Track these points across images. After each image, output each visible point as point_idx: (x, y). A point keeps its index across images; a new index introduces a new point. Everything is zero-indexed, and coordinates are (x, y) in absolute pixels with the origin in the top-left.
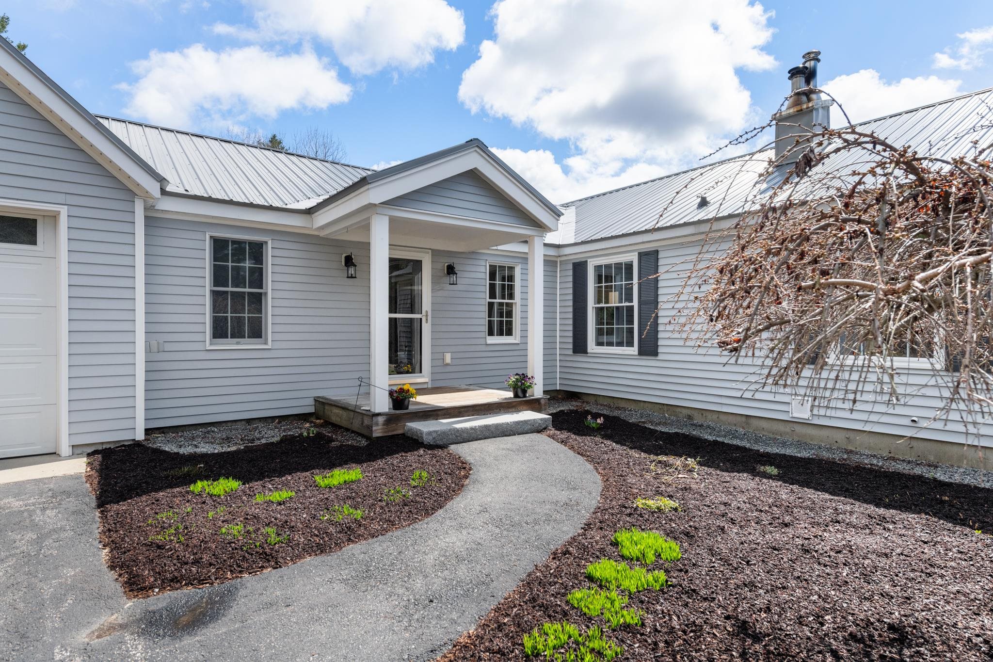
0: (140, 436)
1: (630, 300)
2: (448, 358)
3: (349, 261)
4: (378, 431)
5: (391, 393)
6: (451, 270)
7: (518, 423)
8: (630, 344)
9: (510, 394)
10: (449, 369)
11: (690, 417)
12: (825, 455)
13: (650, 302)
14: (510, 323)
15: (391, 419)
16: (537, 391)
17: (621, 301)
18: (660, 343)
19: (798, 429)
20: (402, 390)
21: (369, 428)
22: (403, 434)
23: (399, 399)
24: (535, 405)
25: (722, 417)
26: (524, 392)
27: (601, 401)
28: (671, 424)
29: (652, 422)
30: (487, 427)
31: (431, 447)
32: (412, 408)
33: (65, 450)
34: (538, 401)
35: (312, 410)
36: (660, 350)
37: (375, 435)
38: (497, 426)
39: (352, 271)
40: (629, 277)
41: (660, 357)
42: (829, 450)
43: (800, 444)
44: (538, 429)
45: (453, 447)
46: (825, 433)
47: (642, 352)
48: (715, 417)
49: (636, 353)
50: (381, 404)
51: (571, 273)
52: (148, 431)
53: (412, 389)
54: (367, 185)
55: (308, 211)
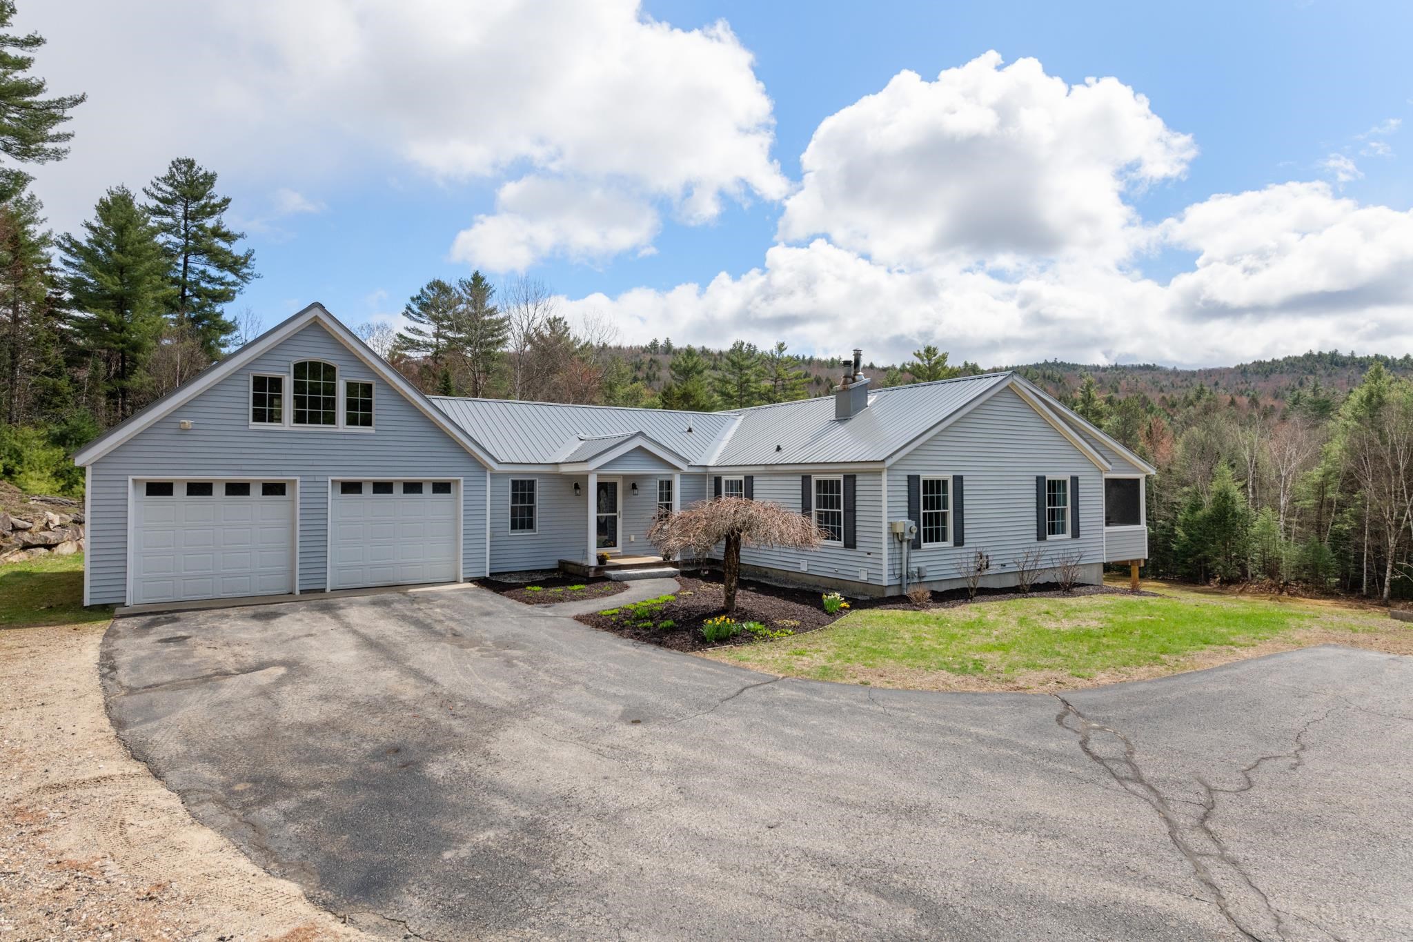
0: (488, 575)
2: (633, 538)
3: (577, 487)
4: (591, 575)
5: (598, 557)
6: (634, 487)
7: (660, 572)
10: (633, 545)
11: (766, 573)
15: (597, 569)
16: (676, 558)
19: (804, 576)
20: (603, 556)
21: (588, 573)
22: (603, 575)
23: (602, 559)
24: (675, 564)
25: (779, 572)
26: (669, 558)
30: (643, 574)
31: (614, 581)
32: (607, 564)
33: (462, 580)
35: (557, 567)
38: (649, 574)
39: (578, 492)
40: (741, 488)
44: (671, 576)
45: (625, 582)
46: (814, 578)
48: (776, 571)
50: (593, 562)
51: (713, 483)
52: (491, 574)
53: (608, 556)
54: (586, 461)
55: (557, 464)
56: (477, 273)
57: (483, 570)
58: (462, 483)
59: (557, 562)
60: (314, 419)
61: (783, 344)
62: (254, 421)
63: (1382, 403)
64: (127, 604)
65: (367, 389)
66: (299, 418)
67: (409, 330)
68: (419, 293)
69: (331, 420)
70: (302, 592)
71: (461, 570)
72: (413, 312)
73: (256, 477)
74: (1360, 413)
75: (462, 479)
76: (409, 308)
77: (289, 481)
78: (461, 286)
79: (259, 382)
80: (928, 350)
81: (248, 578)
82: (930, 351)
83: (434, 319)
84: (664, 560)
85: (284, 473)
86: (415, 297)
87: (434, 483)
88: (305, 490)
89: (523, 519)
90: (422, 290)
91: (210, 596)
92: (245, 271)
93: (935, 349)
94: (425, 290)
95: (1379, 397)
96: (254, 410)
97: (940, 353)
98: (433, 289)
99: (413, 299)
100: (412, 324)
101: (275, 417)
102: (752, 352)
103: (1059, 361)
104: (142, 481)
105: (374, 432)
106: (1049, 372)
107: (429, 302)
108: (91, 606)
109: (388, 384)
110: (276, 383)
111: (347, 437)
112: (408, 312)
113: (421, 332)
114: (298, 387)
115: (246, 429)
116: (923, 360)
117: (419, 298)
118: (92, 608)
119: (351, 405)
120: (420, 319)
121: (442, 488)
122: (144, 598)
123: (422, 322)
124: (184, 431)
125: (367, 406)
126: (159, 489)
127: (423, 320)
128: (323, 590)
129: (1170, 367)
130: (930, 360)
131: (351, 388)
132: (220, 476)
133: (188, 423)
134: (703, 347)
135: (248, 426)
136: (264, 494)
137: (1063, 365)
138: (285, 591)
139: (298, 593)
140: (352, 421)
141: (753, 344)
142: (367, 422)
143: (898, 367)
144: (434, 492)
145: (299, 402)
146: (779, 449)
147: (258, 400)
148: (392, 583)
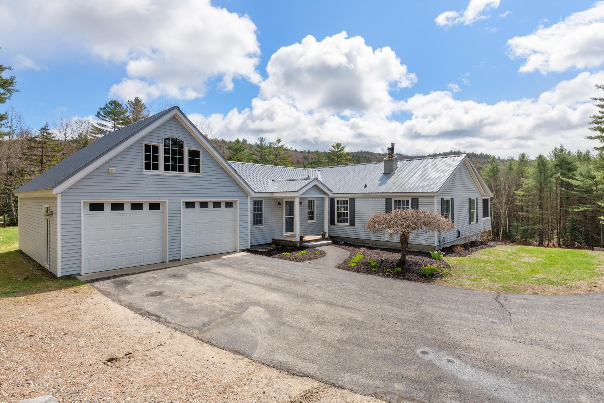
0: (249, 247)
1: (347, 210)
3: (279, 203)
7: (325, 243)
8: (347, 222)
9: (321, 237)
12: (391, 247)
13: (353, 211)
14: (313, 217)
15: (300, 243)
16: (327, 236)
17: (344, 211)
18: (355, 222)
19: (386, 242)
20: (302, 236)
21: (297, 245)
22: (302, 246)
23: (301, 238)
25: (370, 241)
26: (324, 236)
27: (339, 238)
28: (359, 243)
29: (354, 243)
30: (320, 244)
32: (303, 240)
33: (239, 251)
34: (327, 238)
35: (271, 242)
36: (355, 224)
37: (298, 246)
38: (322, 244)
39: (279, 206)
40: (347, 204)
41: (356, 226)
42: (392, 247)
43: (387, 246)
44: (330, 244)
46: (392, 243)
47: (350, 225)
48: (369, 241)
49: (349, 225)
50: (298, 239)
51: (330, 201)
54: (297, 191)
55: (272, 192)
56: (137, 98)
57: (247, 245)
58: (238, 202)
59: (271, 240)
60: (174, 169)
61: (280, 140)
62: (145, 169)
63: (498, 170)
64: (82, 274)
65: (197, 153)
66: (167, 168)
67: (98, 124)
68: (105, 106)
69: (181, 169)
70: (170, 261)
71: (239, 245)
72: (101, 115)
73: (146, 201)
74: (490, 174)
75: (238, 200)
76: (99, 113)
77: (161, 202)
78: (129, 104)
79: (148, 148)
80: (337, 145)
81: (142, 255)
82: (338, 145)
83: (114, 120)
84: (322, 237)
85: (160, 198)
86: (102, 107)
87: (225, 202)
88: (171, 207)
89: (258, 220)
90: (106, 105)
91: (124, 266)
92: (10, 88)
93: (340, 144)
94: (108, 105)
95: (497, 168)
96: (145, 162)
97: (342, 146)
98: (112, 105)
99: (101, 109)
100: (100, 121)
101: (156, 168)
102: (245, 142)
103: (366, 151)
104: (87, 202)
105: (201, 176)
106: (364, 155)
107: (110, 111)
108: (62, 277)
109: (207, 151)
110: (156, 149)
111: (189, 179)
112: (98, 115)
113: (105, 125)
114: (166, 151)
115: (141, 173)
116: (335, 149)
117: (104, 108)
118: (62, 278)
119: (191, 162)
120: (105, 119)
121: (229, 205)
122: (90, 270)
123: (106, 121)
124: (110, 174)
125: (198, 162)
126: (96, 207)
127: (106, 119)
128: (179, 260)
129: (405, 155)
130: (338, 149)
131: (191, 153)
132: (127, 200)
133: (114, 170)
134: (223, 139)
135: (143, 172)
136: (150, 209)
137: (368, 152)
138: (160, 261)
139: (168, 262)
140: (191, 170)
141: (245, 139)
142: (198, 170)
143: (307, 151)
144: (226, 207)
145: (167, 159)
146: (366, 186)
147: (147, 158)
148: (208, 254)
